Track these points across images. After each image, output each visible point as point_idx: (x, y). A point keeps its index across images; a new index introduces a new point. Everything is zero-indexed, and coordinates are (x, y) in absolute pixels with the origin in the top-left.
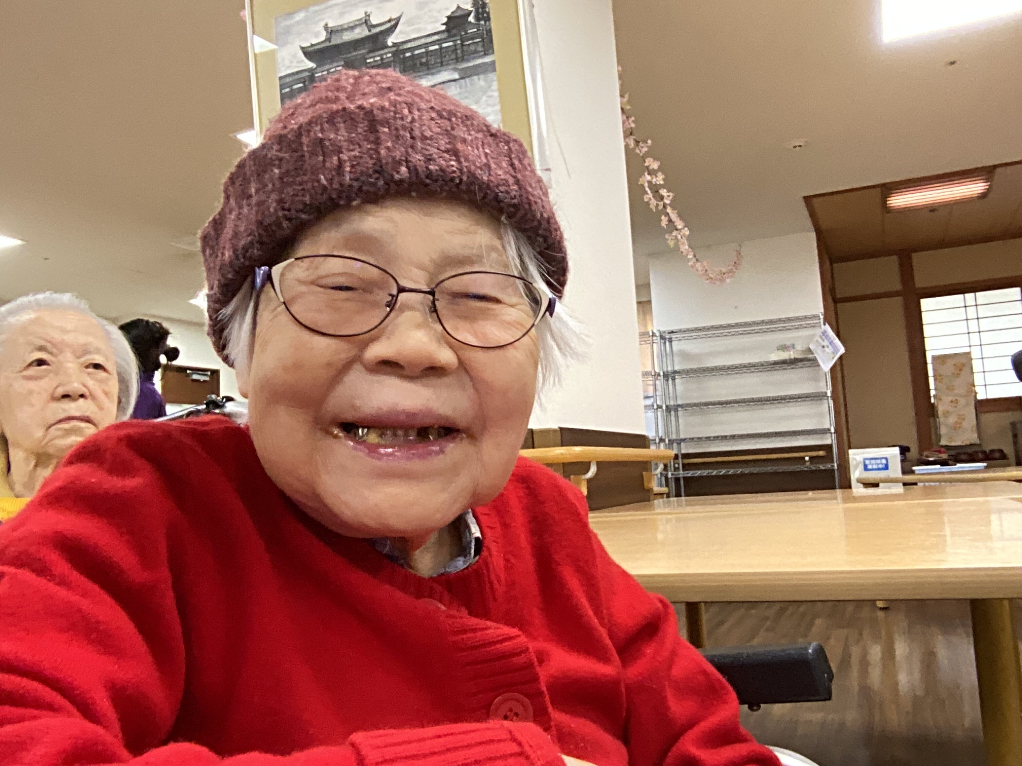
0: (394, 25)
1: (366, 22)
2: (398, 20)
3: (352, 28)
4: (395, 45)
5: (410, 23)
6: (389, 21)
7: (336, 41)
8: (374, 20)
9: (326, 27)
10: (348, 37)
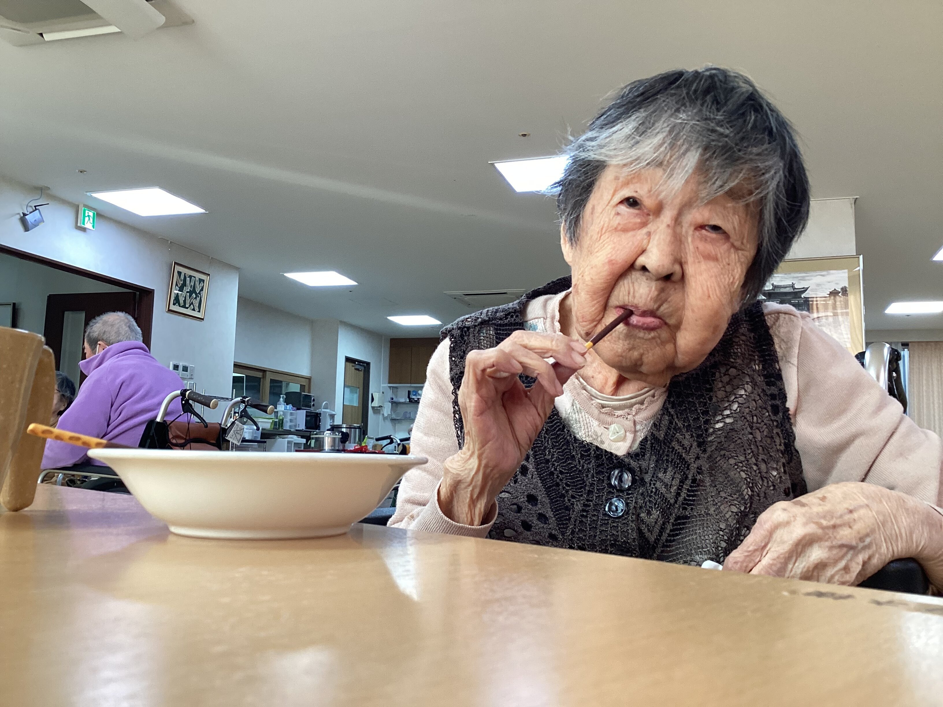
0: (805, 290)
1: (793, 286)
2: (808, 288)
3: (786, 287)
4: (805, 297)
5: (812, 290)
6: (803, 288)
7: (777, 290)
8: (796, 287)
9: (773, 285)
10: (783, 290)
